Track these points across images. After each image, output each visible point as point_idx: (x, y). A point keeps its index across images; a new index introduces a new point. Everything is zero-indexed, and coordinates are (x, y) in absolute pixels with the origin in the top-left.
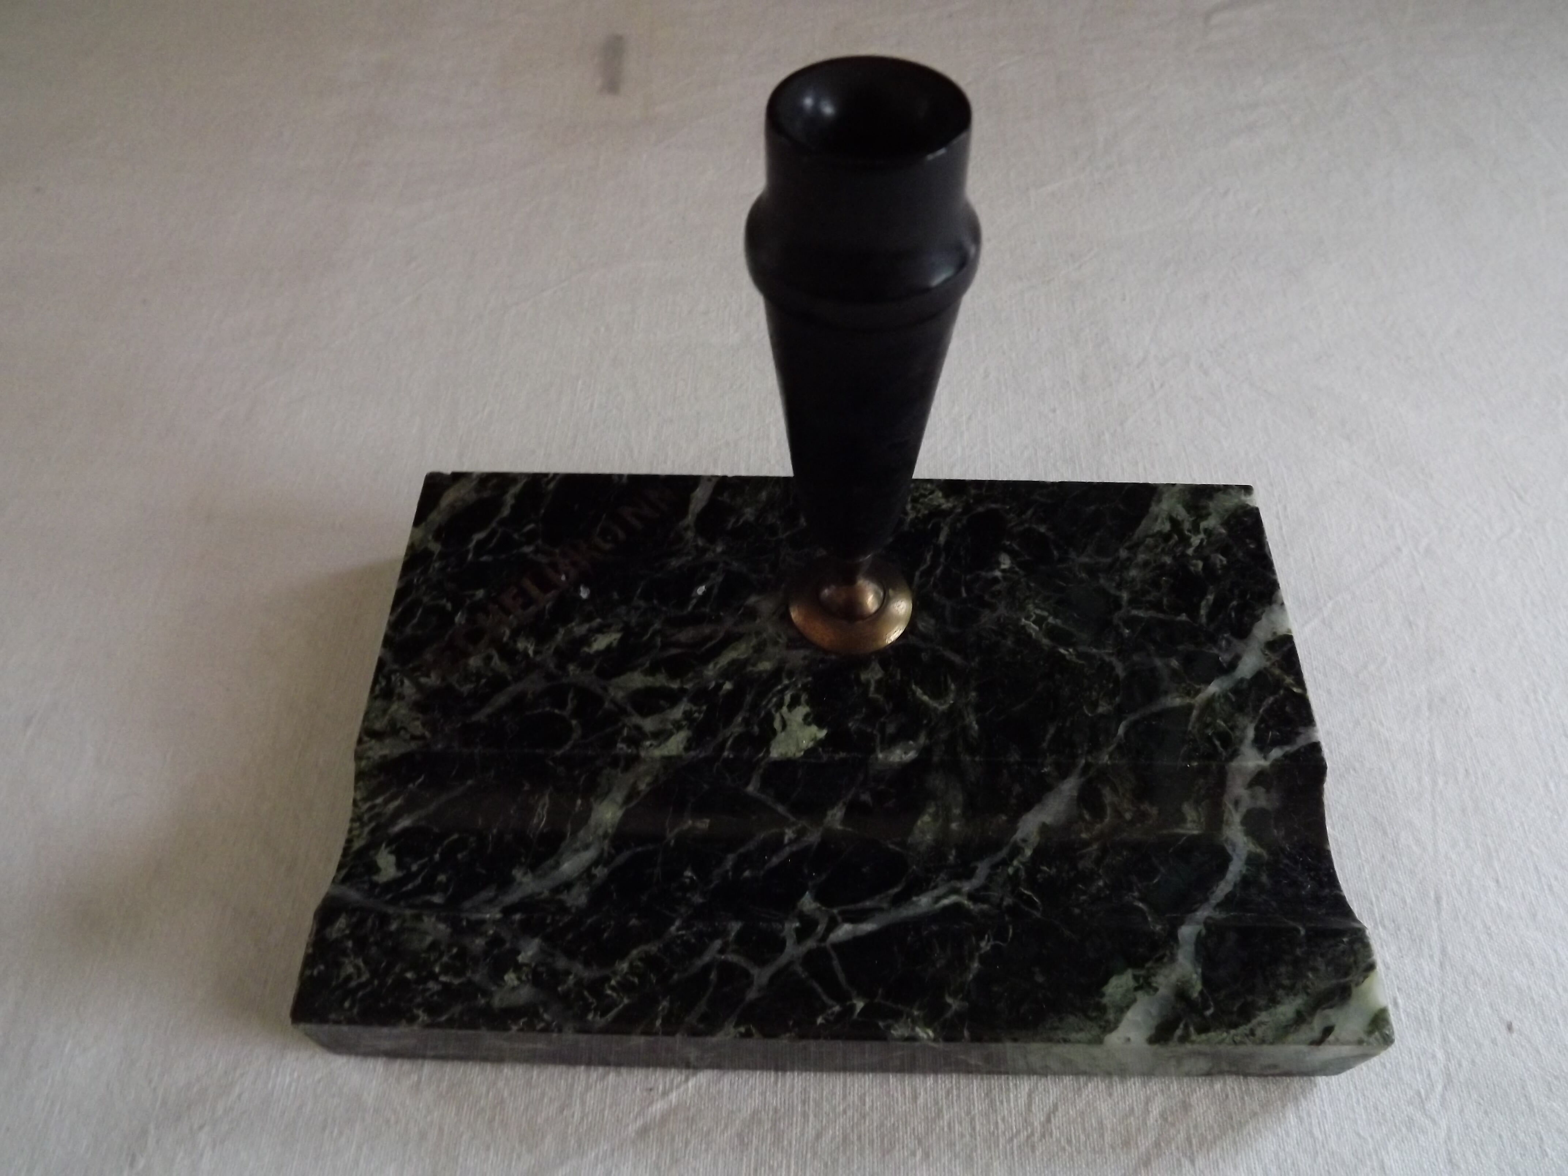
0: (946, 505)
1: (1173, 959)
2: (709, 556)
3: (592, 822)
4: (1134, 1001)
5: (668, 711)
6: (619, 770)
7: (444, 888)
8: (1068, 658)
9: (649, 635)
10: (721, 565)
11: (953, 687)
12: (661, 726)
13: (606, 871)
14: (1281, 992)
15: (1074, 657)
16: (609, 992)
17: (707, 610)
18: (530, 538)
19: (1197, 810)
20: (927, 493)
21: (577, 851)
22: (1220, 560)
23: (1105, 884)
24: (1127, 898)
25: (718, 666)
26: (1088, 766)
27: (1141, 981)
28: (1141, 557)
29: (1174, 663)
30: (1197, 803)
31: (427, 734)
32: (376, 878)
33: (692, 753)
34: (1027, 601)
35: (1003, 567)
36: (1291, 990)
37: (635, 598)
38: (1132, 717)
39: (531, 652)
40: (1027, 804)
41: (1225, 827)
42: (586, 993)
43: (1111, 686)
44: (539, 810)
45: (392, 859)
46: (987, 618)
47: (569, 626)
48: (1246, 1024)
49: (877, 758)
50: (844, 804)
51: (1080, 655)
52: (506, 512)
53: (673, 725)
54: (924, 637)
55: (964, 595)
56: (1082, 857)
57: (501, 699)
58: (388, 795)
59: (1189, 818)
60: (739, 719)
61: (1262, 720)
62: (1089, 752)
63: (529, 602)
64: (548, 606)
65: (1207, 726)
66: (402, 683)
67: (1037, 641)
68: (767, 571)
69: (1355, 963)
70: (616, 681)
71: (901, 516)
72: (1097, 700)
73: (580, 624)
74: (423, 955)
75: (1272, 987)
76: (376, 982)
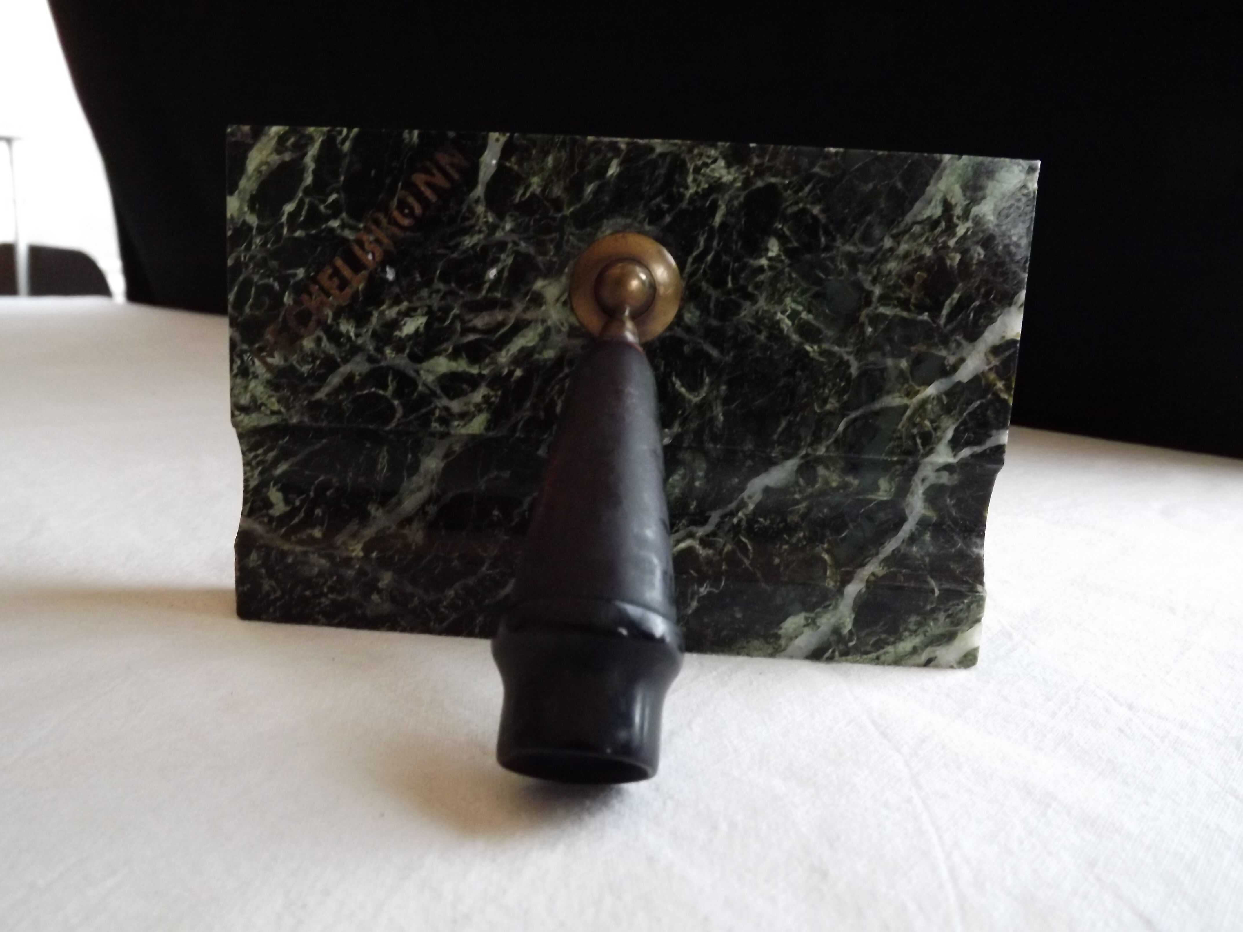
0: (726, 178)
1: (836, 607)
2: (499, 235)
3: (422, 469)
4: (802, 633)
5: (470, 395)
6: (435, 438)
7: (320, 522)
8: (812, 355)
9: (449, 322)
10: (510, 246)
11: (707, 380)
12: (465, 408)
13: (435, 508)
14: (906, 633)
15: (817, 354)
16: (442, 610)
17: (499, 294)
18: (335, 210)
19: (890, 482)
20: (709, 161)
21: (413, 492)
22: (979, 253)
23: (804, 536)
24: (818, 549)
25: (510, 353)
26: (807, 455)
27: (810, 621)
28: (904, 247)
29: (904, 364)
30: (891, 479)
31: (283, 410)
32: (271, 512)
33: (491, 434)
34: (786, 294)
35: (770, 254)
36: (914, 632)
37: (436, 281)
38: (853, 415)
39: (352, 334)
40: (755, 472)
41: (909, 495)
42: (427, 610)
43: (843, 384)
44: (381, 460)
45: (280, 495)
46: (747, 312)
47: (381, 309)
48: (875, 652)
51: (822, 353)
52: (309, 180)
53: (474, 407)
54: (689, 329)
55: (730, 285)
56: (792, 512)
57: (335, 380)
58: (265, 448)
59: (882, 489)
60: (528, 404)
61: (964, 423)
62: (811, 445)
63: (344, 284)
64: (361, 286)
65: (915, 425)
66: (254, 363)
67: (788, 337)
68: (552, 253)
69: (967, 617)
70: (426, 365)
71: (682, 190)
72: (828, 398)
73: (390, 307)
74: (314, 580)
75: (901, 629)
76: (287, 597)
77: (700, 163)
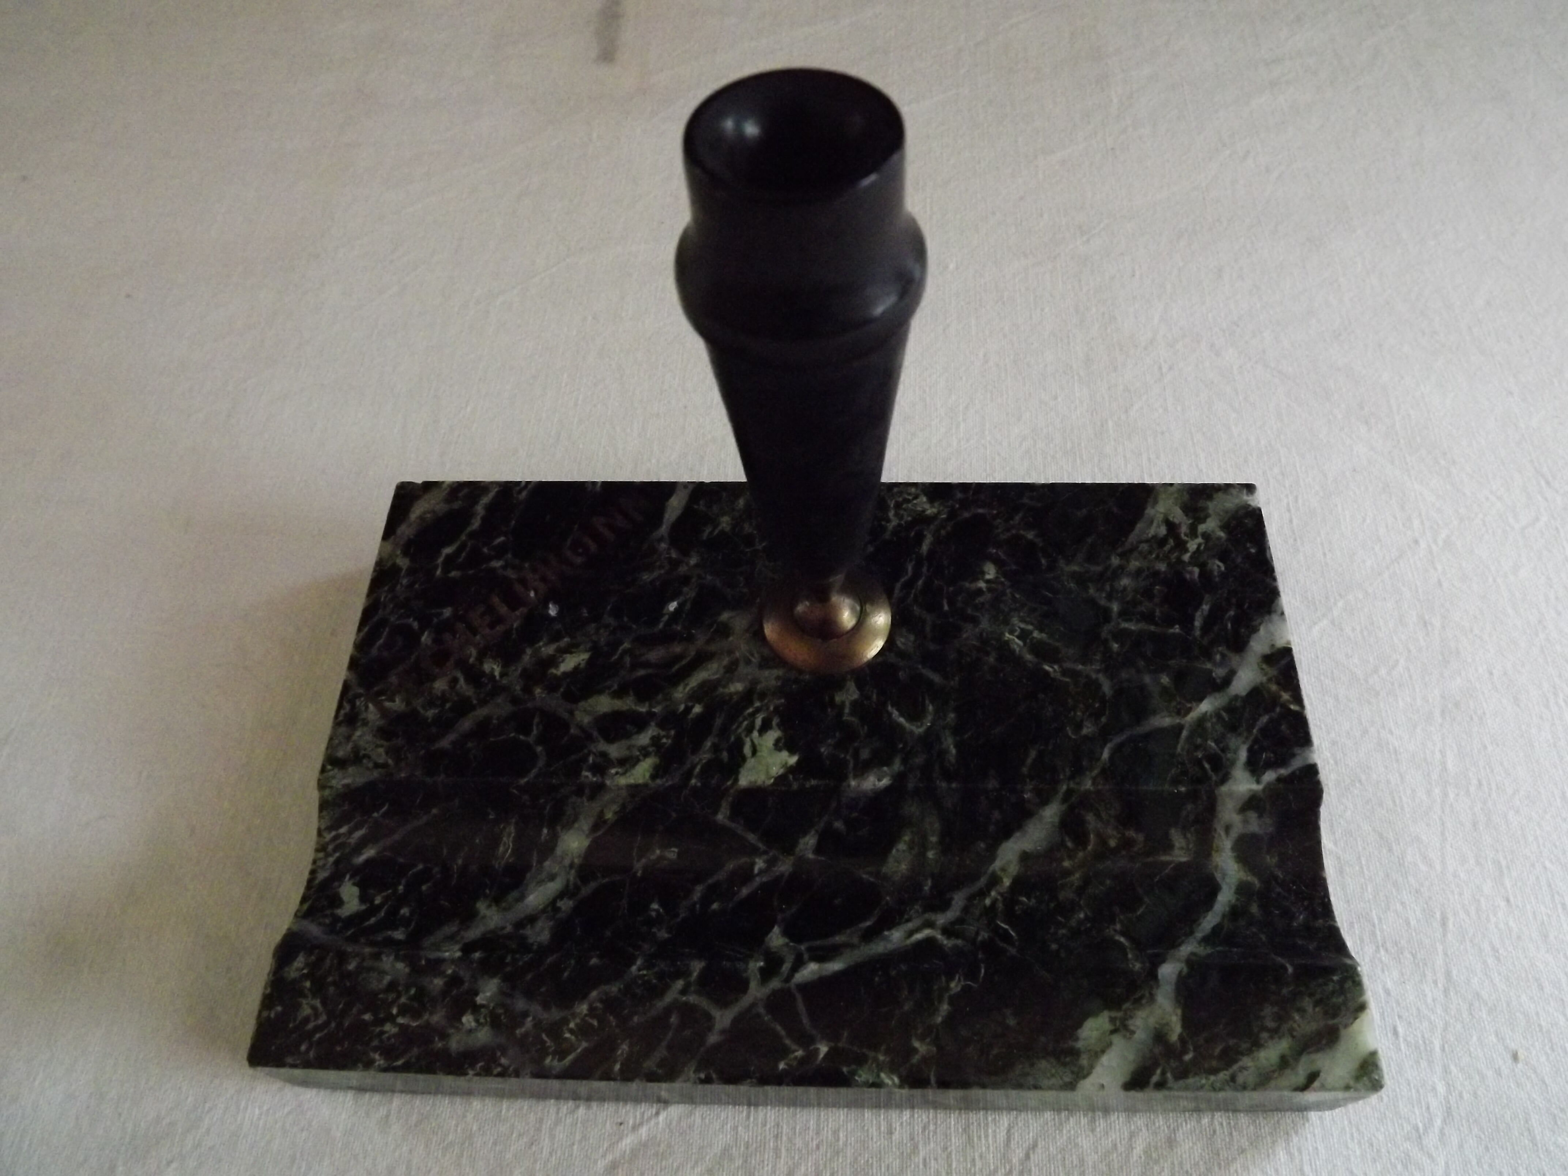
0: (930, 511)
1: (1152, 999)
2: (683, 569)
3: (558, 851)
4: (1110, 1044)
5: (635, 737)
6: (585, 799)
7: (406, 922)
8: (1052, 675)
9: (618, 655)
10: (694, 580)
11: (931, 708)
12: (627, 753)
13: (571, 903)
14: (1265, 1035)
15: (1059, 674)
16: (567, 1035)
17: (679, 628)
18: (500, 552)
19: (1185, 837)
20: (910, 498)
21: (541, 882)
22: (1217, 566)
23: (1086, 915)
24: (1109, 932)
25: (688, 689)
26: (1069, 793)
27: (1118, 1023)
28: (1134, 564)
29: (1165, 680)
30: (1184, 829)
31: (390, 761)
32: (338, 912)
33: (659, 781)
34: (1012, 613)
35: (988, 577)
36: (1275, 1033)
37: (605, 616)
38: (1118, 740)
39: (497, 674)
40: (1006, 832)
41: (1214, 854)
42: (544, 1036)
43: (1097, 705)
44: (505, 839)
45: (356, 890)
46: (969, 633)
47: (537, 646)
48: (1227, 1070)
49: (849, 786)
50: (817, 831)
51: (1065, 672)
52: (476, 524)
53: (639, 751)
54: (902, 654)
55: (946, 608)
56: (1063, 887)
57: (466, 724)
58: (352, 824)
59: (1177, 845)
60: (708, 744)
61: (1256, 741)
62: (1072, 777)
65: (1197, 748)
66: (367, 707)
67: (1020, 658)
68: (741, 585)
69: (1345, 1003)
70: (582, 704)
71: (883, 523)
72: (1082, 721)
73: (546, 645)
74: (381, 996)
75: (1256, 1030)
76: (333, 1025)
77: (901, 499)
